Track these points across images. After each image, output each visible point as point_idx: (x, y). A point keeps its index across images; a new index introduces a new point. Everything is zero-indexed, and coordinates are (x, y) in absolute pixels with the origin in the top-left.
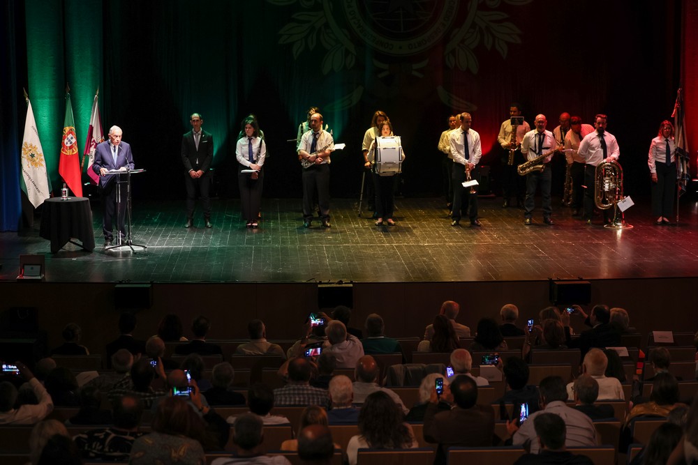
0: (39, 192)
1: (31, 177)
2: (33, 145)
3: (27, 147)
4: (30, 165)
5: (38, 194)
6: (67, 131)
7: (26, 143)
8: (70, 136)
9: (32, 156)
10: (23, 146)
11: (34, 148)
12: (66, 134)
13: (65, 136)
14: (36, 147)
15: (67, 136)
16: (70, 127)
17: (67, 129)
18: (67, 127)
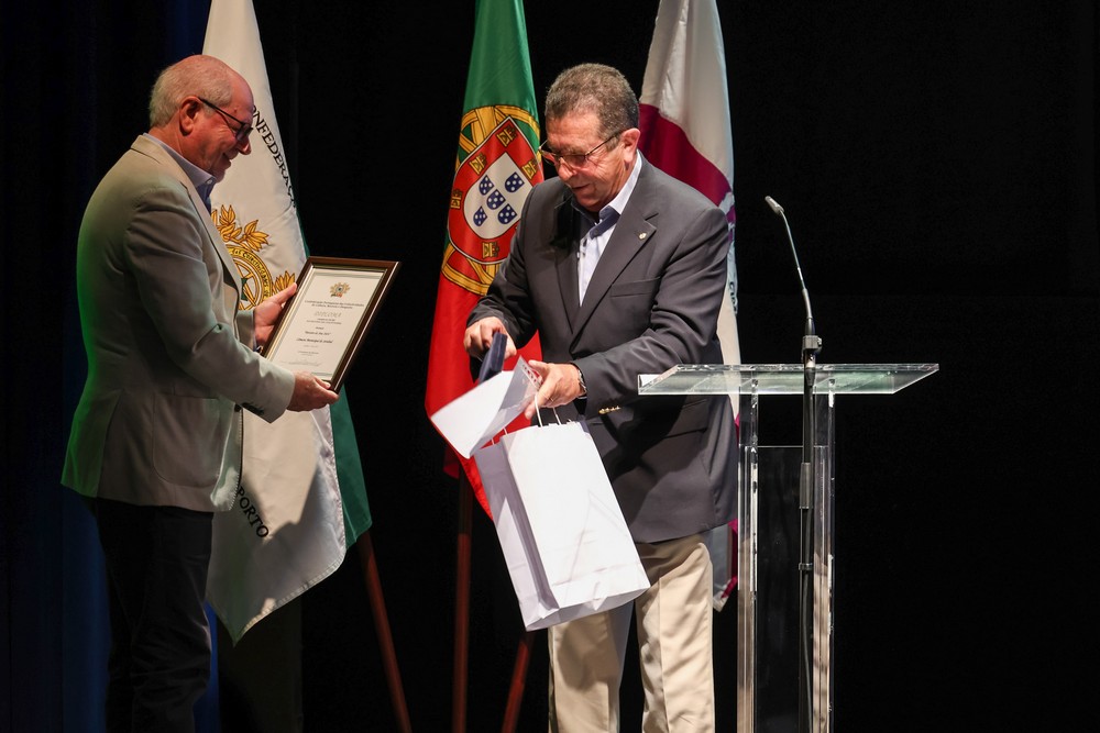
0: (263, 531)
11: (248, 236)
12: (473, 157)
13: (467, 167)
14: (256, 234)
15: (484, 170)
16: (505, 110)
17: (482, 122)
18: (481, 112)
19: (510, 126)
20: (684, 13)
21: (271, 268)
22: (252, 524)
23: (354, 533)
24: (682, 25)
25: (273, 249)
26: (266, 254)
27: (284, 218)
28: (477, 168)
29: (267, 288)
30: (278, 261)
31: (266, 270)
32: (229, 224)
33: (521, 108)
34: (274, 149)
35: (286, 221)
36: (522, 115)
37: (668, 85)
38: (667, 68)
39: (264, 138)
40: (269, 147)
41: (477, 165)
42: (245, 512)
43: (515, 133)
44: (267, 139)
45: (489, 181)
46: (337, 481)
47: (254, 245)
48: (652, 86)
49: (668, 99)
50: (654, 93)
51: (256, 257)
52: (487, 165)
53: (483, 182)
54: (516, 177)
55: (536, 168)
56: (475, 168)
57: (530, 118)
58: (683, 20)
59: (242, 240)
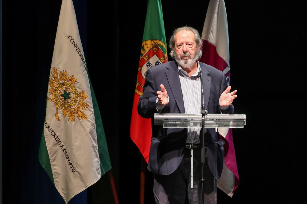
0: (74, 170)
1: (62, 138)
2: (69, 75)
3: (56, 78)
4: (60, 115)
5: (71, 174)
6: (147, 50)
7: (55, 71)
8: (154, 59)
9: (66, 96)
10: (51, 77)
11: (71, 80)
12: (145, 56)
13: (143, 59)
14: (73, 79)
15: (148, 60)
16: (155, 41)
17: (148, 45)
18: (147, 42)
19: (156, 46)
20: (216, 11)
21: (78, 89)
22: (71, 168)
23: (104, 171)
24: (216, 15)
25: (78, 84)
26: (77, 85)
27: (82, 74)
28: (146, 60)
29: (77, 96)
30: (80, 87)
31: (77, 90)
32: (65, 76)
33: (160, 41)
34: (80, 53)
35: (83, 75)
36: (160, 43)
37: (211, 33)
38: (211, 28)
39: (76, 50)
40: (78, 52)
41: (146, 58)
42: (69, 164)
43: (158, 48)
44: (77, 50)
45: (150, 63)
46: (98, 155)
47: (73, 82)
48: (205, 34)
49: (211, 38)
50: (205, 36)
51: (73, 86)
52: (149, 58)
53: (148, 63)
54: (158, 62)
55: (165, 59)
56: (145, 59)
57: (163, 44)
58: (216, 13)
59: (69, 81)
